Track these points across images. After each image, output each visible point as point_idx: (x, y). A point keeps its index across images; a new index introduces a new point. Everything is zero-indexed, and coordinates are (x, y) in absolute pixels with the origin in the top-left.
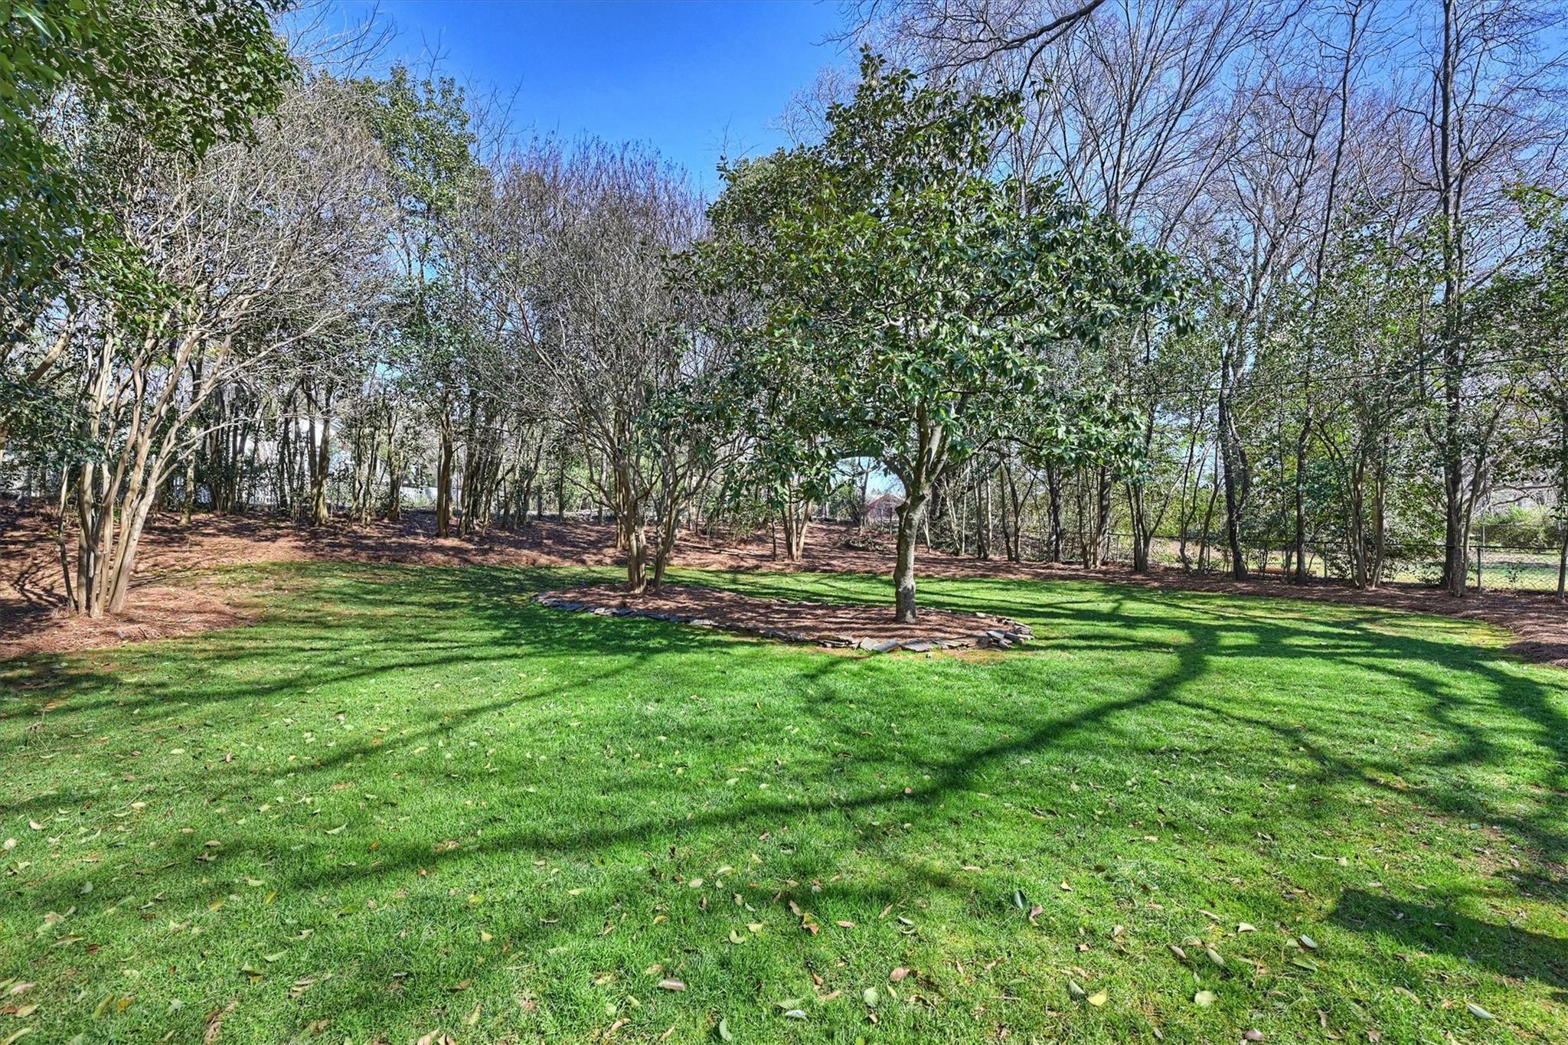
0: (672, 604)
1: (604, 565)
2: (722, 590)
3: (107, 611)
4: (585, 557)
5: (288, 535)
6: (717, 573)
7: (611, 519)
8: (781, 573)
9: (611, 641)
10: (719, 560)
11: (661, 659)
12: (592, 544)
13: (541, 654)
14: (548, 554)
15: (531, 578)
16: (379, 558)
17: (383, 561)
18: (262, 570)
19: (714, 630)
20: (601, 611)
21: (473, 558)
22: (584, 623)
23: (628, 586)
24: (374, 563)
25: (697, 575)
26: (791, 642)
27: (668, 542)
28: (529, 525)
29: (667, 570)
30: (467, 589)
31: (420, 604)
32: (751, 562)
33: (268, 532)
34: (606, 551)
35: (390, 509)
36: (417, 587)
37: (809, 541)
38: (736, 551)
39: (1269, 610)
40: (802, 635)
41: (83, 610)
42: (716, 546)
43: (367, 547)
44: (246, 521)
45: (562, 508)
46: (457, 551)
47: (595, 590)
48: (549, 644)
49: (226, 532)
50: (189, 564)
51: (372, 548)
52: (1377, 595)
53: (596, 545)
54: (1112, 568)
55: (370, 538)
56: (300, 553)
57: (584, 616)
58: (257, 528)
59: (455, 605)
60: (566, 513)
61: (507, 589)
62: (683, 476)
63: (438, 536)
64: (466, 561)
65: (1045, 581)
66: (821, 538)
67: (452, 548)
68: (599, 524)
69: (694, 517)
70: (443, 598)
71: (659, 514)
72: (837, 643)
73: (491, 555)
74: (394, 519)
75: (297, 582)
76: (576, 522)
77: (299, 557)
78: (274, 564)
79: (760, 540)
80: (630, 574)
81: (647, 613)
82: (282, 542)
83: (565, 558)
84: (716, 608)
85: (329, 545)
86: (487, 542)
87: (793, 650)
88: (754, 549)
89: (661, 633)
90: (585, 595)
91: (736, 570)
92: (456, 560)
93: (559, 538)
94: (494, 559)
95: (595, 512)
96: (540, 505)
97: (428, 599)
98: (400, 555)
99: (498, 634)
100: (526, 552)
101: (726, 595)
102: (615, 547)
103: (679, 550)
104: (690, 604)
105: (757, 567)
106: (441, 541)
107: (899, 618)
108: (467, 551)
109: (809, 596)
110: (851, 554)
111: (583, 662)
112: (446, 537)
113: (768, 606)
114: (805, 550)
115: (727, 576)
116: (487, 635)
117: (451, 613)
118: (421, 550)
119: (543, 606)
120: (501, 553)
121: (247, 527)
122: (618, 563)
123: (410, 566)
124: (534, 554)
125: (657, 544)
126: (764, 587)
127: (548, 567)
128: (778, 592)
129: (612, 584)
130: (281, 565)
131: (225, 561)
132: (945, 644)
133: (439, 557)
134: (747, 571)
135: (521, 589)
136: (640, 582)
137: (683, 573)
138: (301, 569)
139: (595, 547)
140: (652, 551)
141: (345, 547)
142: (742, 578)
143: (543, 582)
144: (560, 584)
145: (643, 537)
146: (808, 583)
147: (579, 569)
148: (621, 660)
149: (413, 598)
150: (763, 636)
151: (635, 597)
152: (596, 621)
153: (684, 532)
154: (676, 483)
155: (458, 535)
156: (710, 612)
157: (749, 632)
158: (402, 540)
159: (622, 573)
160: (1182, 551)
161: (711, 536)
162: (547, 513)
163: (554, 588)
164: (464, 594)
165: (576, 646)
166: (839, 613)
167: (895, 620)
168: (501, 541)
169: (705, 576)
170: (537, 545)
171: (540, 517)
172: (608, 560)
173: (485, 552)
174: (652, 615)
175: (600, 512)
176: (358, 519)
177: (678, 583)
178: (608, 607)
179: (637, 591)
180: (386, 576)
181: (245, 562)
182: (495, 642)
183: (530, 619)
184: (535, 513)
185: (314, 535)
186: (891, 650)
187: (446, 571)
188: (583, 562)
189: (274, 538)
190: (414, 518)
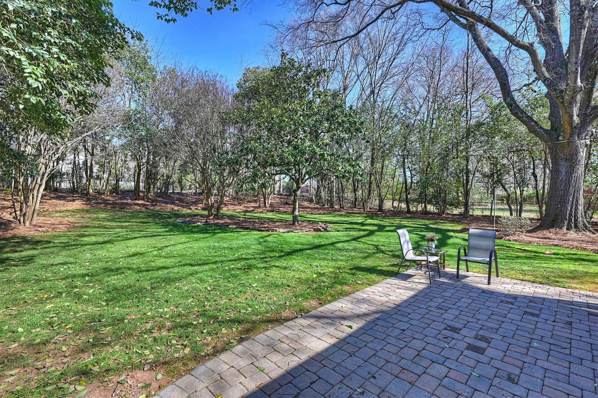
0: (223, 222)
1: (198, 210)
2: (240, 218)
3: (30, 224)
4: (191, 207)
5: (78, 199)
6: (239, 212)
7: (200, 194)
8: (262, 212)
9: (203, 231)
10: (240, 208)
11: (219, 235)
12: (194, 203)
13: (182, 234)
14: (178, 206)
15: (173, 214)
16: (115, 208)
17: (117, 208)
18: (74, 212)
19: (236, 228)
20: (199, 224)
21: (150, 208)
22: (194, 227)
23: (208, 216)
24: (114, 209)
25: (232, 213)
26: (259, 231)
27: (221, 202)
28: (169, 196)
29: (221, 211)
30: (151, 218)
31: (136, 222)
32: (251, 209)
33: (70, 198)
34: (199, 205)
35: (116, 190)
36: (132, 217)
37: (273, 201)
38: (246, 205)
39: (408, 222)
40: (263, 229)
41: (22, 224)
42: (239, 203)
43: (109, 204)
44: (60, 194)
45: (181, 190)
46: (144, 205)
47: (196, 217)
48: (184, 232)
49: (54, 198)
50: (45, 209)
51: (111, 204)
52: (445, 217)
53: (195, 203)
54: (372, 210)
55: (110, 200)
56: (85, 205)
57: (194, 225)
58: (65, 197)
59: (148, 222)
60: (183, 191)
61: (165, 218)
62: (227, 179)
63: (136, 199)
64: (147, 209)
65: (349, 214)
66: (277, 200)
67: (142, 204)
68: (196, 195)
69: (231, 193)
70: (143, 220)
71: (218, 192)
72: (272, 231)
73: (156, 206)
74: (117, 194)
75: (88, 215)
76: (187, 195)
77: (85, 207)
78: (77, 210)
79: (255, 201)
80: (208, 212)
81: (214, 224)
82: (77, 202)
83: (184, 207)
84: (237, 222)
85: (95, 203)
86: (154, 202)
87: (259, 232)
88: (253, 204)
89: (219, 229)
90: (193, 219)
91: (246, 211)
92: (144, 209)
93: (181, 201)
94: (158, 208)
95: (194, 191)
96: (173, 188)
97: (138, 221)
98: (123, 207)
99: (167, 229)
100: (169, 205)
101: (241, 219)
102: (202, 204)
103: (226, 205)
104: (229, 221)
105: (253, 210)
106: (137, 202)
107: (293, 224)
108: (147, 205)
109: (269, 219)
110: (287, 206)
111: (196, 236)
112: (139, 200)
113: (254, 222)
114: (271, 204)
115: (243, 213)
116: (163, 230)
117: (148, 224)
118: (130, 205)
119: (179, 222)
120: (160, 206)
121: (61, 196)
122: (204, 209)
123: (127, 210)
124: (172, 206)
125: (217, 203)
126: (255, 216)
127: (178, 211)
128: (259, 218)
129: (202, 216)
130: (79, 210)
131: (58, 209)
132: (304, 230)
133: (138, 207)
134: (250, 212)
135: (170, 218)
136: (212, 214)
137: (227, 212)
138: (87, 211)
139: (195, 204)
140: (216, 205)
141: (101, 203)
142: (247, 214)
143: (177, 216)
144: (183, 216)
145: (213, 200)
146: (270, 215)
147: (189, 211)
148: (207, 235)
149: (133, 220)
150: (251, 229)
151: (210, 219)
152: (198, 226)
153: (228, 198)
154: (224, 181)
155: (143, 199)
156: (235, 224)
157: (247, 228)
158: (122, 201)
159: (206, 213)
160: (393, 204)
161: (237, 200)
162: (176, 191)
163: (181, 217)
164: (151, 219)
165: (192, 232)
166: (277, 223)
167: (292, 225)
168: (160, 201)
169: (235, 213)
170: (173, 203)
171: (173, 193)
172: (200, 208)
173: (154, 206)
174: (216, 225)
175: (196, 191)
176: (104, 194)
177: (225, 215)
178: (201, 222)
179: (211, 218)
180: (120, 214)
181: (65, 209)
182: (166, 231)
183: (175, 225)
184: (171, 191)
185: (88, 199)
186: (288, 232)
187: (141, 212)
188: (191, 209)
189: (74, 201)
190: (126, 193)
